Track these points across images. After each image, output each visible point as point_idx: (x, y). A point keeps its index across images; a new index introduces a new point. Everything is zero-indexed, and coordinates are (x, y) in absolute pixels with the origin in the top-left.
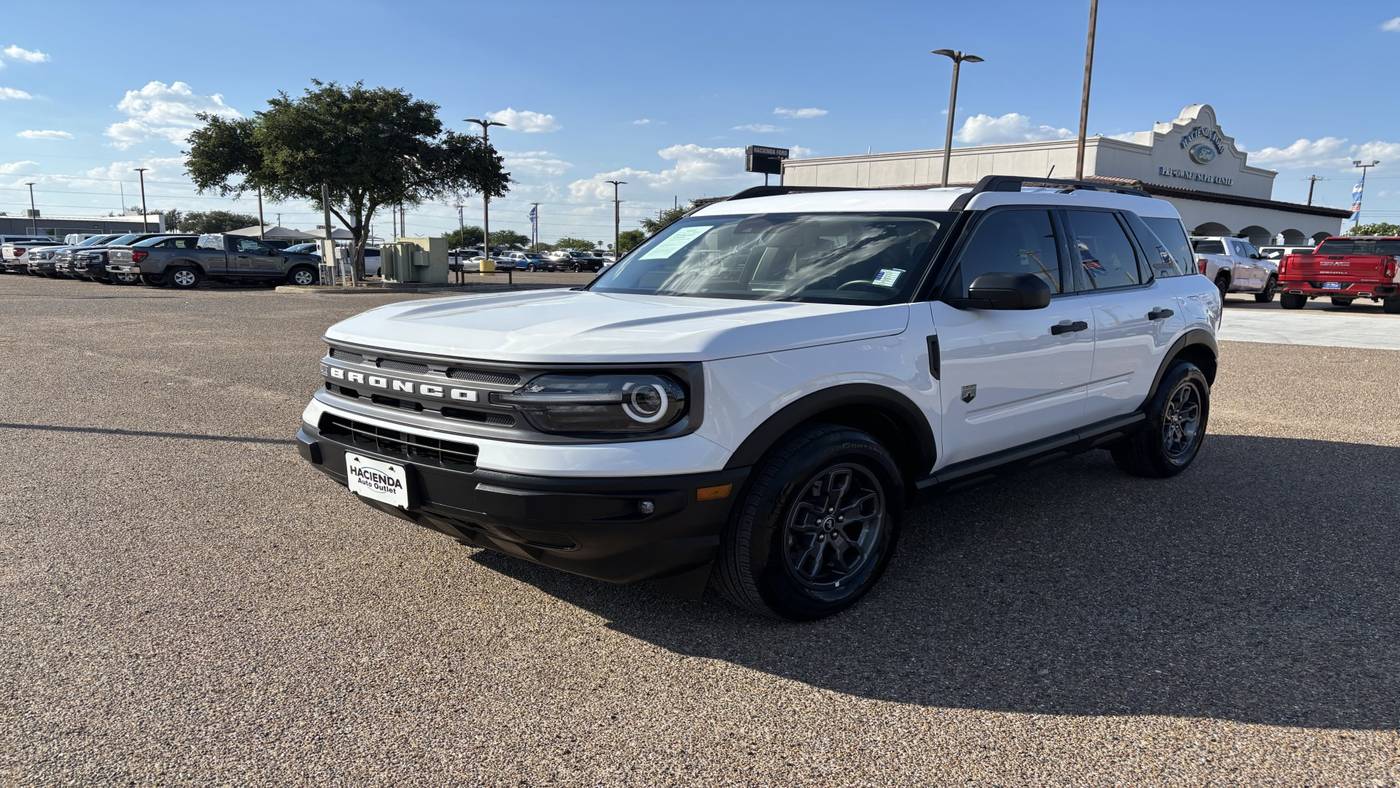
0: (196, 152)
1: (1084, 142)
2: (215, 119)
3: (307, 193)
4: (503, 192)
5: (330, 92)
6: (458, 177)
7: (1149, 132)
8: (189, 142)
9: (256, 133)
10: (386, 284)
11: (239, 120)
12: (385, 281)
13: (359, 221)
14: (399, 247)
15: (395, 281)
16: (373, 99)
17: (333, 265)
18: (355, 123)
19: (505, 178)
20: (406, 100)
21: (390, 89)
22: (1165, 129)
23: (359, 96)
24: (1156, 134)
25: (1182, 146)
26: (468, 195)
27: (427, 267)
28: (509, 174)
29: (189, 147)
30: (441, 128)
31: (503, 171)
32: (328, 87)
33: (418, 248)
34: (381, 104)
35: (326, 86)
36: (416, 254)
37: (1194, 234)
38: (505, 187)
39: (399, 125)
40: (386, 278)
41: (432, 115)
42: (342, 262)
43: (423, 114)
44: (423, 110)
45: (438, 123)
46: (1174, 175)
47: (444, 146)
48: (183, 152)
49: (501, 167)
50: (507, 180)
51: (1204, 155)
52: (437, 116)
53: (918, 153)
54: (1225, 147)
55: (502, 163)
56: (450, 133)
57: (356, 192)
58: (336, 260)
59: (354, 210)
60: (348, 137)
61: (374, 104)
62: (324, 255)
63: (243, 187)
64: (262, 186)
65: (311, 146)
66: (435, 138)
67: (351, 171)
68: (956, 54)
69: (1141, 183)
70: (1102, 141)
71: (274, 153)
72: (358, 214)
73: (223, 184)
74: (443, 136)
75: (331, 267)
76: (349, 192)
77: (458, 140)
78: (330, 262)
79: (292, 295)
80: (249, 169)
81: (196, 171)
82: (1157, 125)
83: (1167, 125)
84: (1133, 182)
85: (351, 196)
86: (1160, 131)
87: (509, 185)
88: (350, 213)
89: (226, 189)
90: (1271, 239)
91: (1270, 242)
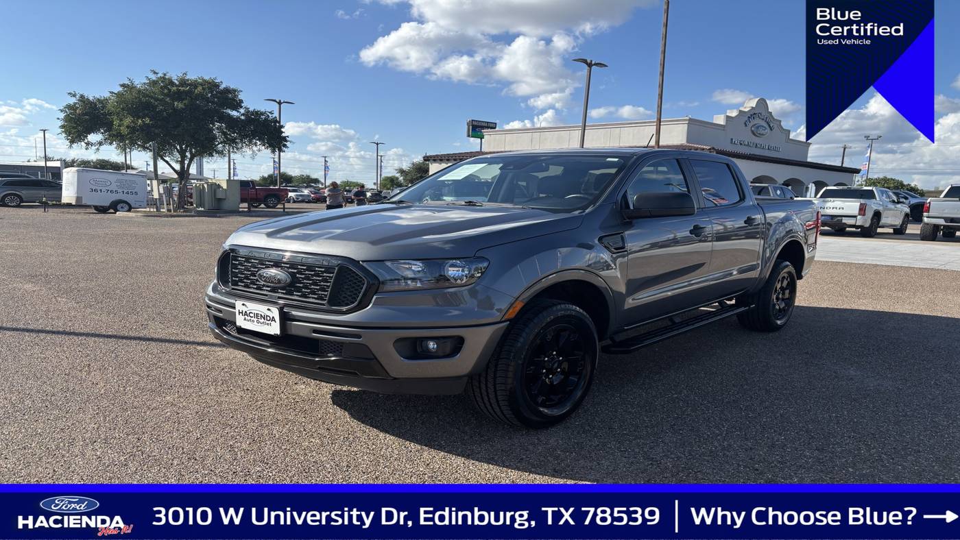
0: (67, 119)
1: (660, 122)
2: (82, 96)
3: (148, 148)
4: (284, 149)
5: (163, 79)
6: (252, 139)
7: (723, 115)
8: (62, 111)
9: (109, 106)
10: (197, 211)
11: (99, 97)
13: (182, 167)
14: (206, 186)
15: (203, 209)
16: (194, 84)
17: (158, 197)
18: (180, 99)
19: (285, 139)
20: (218, 86)
21: (207, 78)
22: (734, 114)
23: (183, 82)
24: (728, 117)
25: (746, 125)
26: (259, 150)
27: (225, 199)
28: (288, 137)
29: (62, 115)
30: (243, 105)
31: (283, 135)
32: (162, 76)
33: (219, 186)
34: (200, 88)
36: (218, 190)
37: (752, 183)
38: (285, 146)
39: (213, 103)
40: (196, 207)
41: (236, 96)
42: (164, 196)
43: (230, 95)
44: (231, 93)
45: (241, 101)
46: (741, 144)
47: (243, 117)
48: (58, 119)
49: (282, 132)
50: (286, 141)
51: (761, 131)
52: (241, 97)
53: (570, 127)
54: (775, 126)
55: (283, 130)
56: (247, 108)
57: (181, 147)
58: (160, 194)
59: (180, 159)
60: (175, 110)
61: (196, 87)
62: (152, 190)
63: (100, 144)
64: (114, 143)
65: (147, 115)
66: (238, 112)
67: (176, 133)
68: (589, 61)
69: (713, 148)
70: (690, 120)
71: (121, 120)
72: (182, 163)
73: (86, 141)
74: (242, 111)
75: (156, 199)
76: (177, 149)
77: (252, 113)
78: (156, 196)
79: (126, 217)
80: (105, 131)
81: (65, 132)
82: (728, 111)
83: (735, 110)
84: (708, 148)
85: (178, 150)
86: (730, 115)
87: (288, 144)
88: (177, 161)
89: (89, 144)
90: (805, 187)
91: (805, 189)
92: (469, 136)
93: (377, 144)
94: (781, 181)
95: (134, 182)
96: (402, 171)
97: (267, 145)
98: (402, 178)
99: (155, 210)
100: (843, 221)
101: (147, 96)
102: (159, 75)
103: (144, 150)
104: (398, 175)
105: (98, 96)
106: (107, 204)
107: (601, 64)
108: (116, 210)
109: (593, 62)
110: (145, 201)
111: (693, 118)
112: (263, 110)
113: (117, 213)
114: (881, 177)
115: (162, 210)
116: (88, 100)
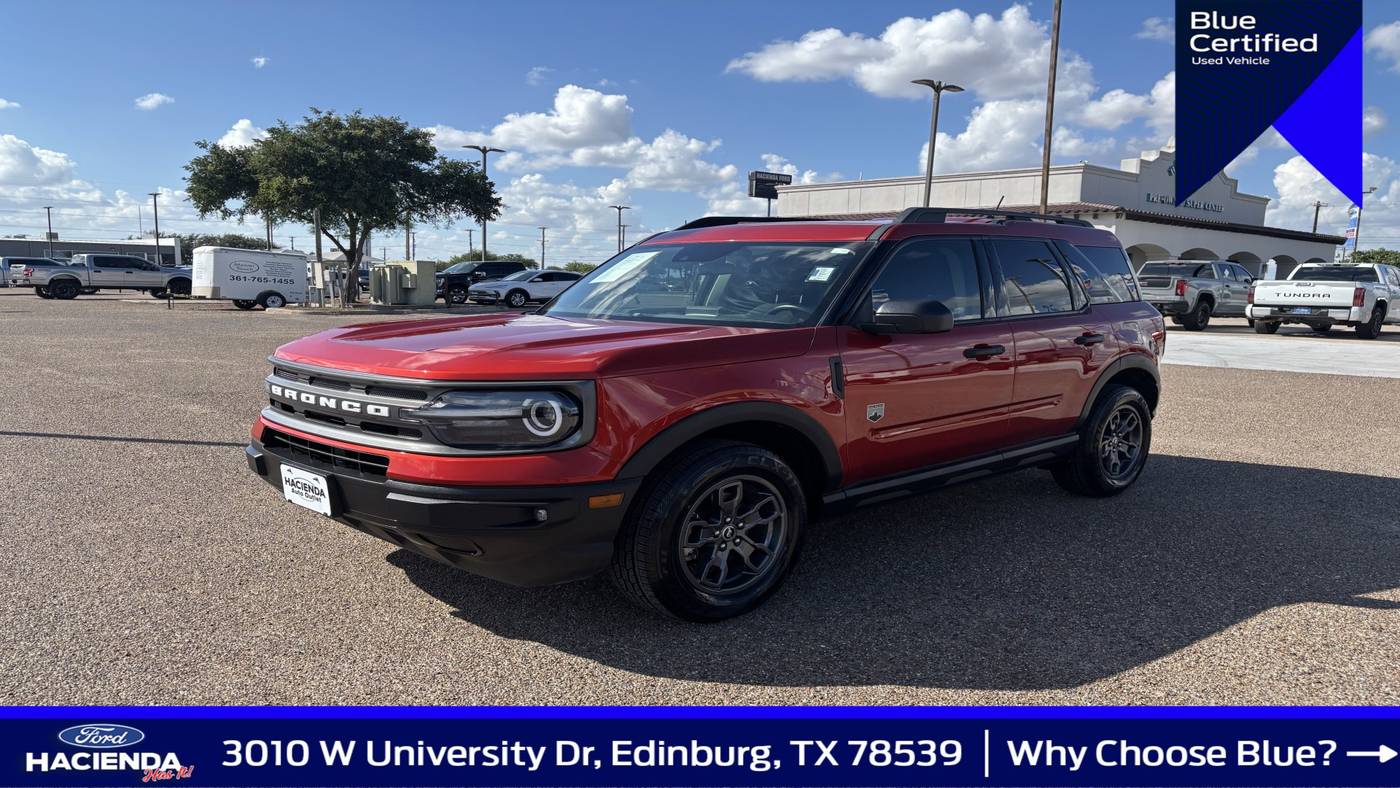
0: (196, 179)
2: (215, 147)
3: (304, 218)
4: (493, 216)
5: (328, 120)
6: (451, 202)
7: (1135, 160)
8: (187, 168)
9: (253, 160)
10: (374, 306)
11: (238, 148)
12: (374, 303)
13: (353, 244)
14: (387, 270)
15: (383, 303)
16: (369, 127)
17: (322, 287)
18: (351, 148)
19: (497, 202)
20: (402, 128)
21: (387, 117)
22: (1152, 157)
23: (356, 123)
24: (1142, 161)
26: (459, 219)
27: (415, 289)
28: (500, 199)
29: (189, 174)
30: (436, 155)
31: (494, 196)
32: (327, 115)
33: (406, 271)
34: (378, 132)
35: (323, 115)
36: (404, 276)
38: (496, 211)
39: (394, 151)
40: (375, 300)
41: (427, 142)
42: (330, 285)
43: (419, 141)
44: (419, 137)
45: (434, 149)
46: (1163, 202)
47: (437, 172)
48: (184, 179)
49: (492, 192)
50: (498, 205)
52: (432, 144)
53: (906, 180)
55: (494, 188)
56: (443, 159)
57: (351, 216)
58: (324, 282)
59: (348, 233)
60: (344, 164)
61: (371, 131)
62: (314, 278)
63: (242, 213)
64: (260, 211)
65: (304, 173)
66: (429, 164)
67: (345, 197)
68: (936, 84)
69: (1123, 209)
70: (1087, 168)
71: (269, 179)
72: (352, 238)
73: (223, 208)
74: (436, 162)
75: (319, 290)
76: (345, 218)
77: (450, 165)
78: (319, 285)
79: (280, 316)
80: (248, 195)
81: (195, 197)
82: (1143, 153)
83: (1154, 152)
84: (1115, 208)
85: (346, 220)
86: (1146, 159)
87: (500, 209)
88: (345, 236)
89: (227, 213)
90: (1261, 265)
91: (1261, 268)
94: (1224, 256)
95: (290, 266)
97: (470, 211)
99: (318, 305)
100: (1328, 315)
101: (306, 144)
103: (300, 220)
106: (253, 297)
107: (954, 87)
108: (266, 306)
109: (943, 85)
110: (304, 293)
111: (1090, 164)
112: (464, 161)
113: (267, 310)
114: (1376, 249)
115: (327, 305)
116: (223, 151)
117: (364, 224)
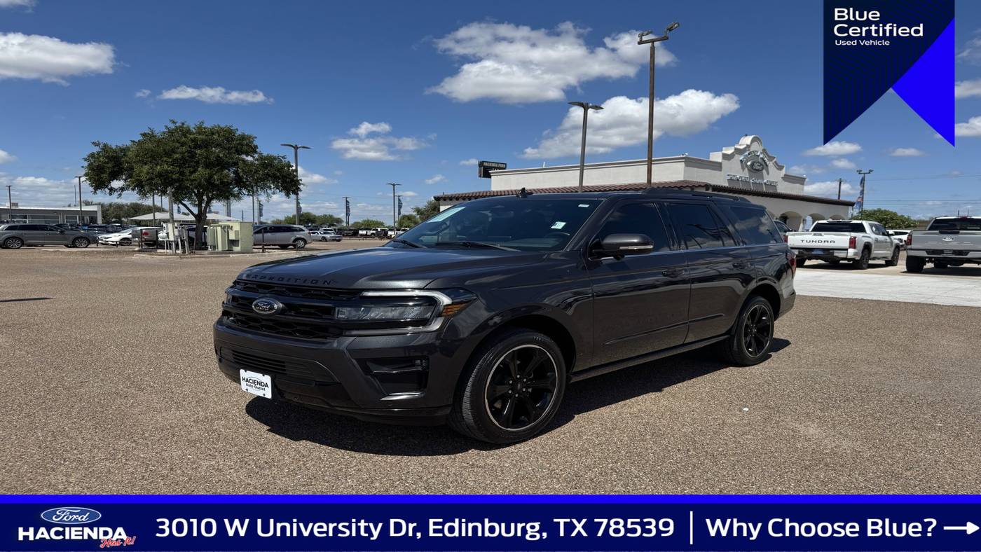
0: (90, 167)
1: (651, 162)
2: (105, 145)
3: (166, 193)
4: (298, 191)
5: (181, 127)
6: (266, 182)
7: (720, 153)
8: (86, 160)
9: (130, 154)
13: (200, 211)
14: (219, 228)
16: (211, 132)
17: (173, 239)
19: (299, 182)
20: (234, 133)
21: (222, 126)
22: (730, 151)
23: (200, 130)
24: (725, 154)
26: (274, 193)
27: (238, 241)
28: (301, 180)
29: (86, 164)
30: (257, 150)
31: (297, 178)
32: (180, 125)
33: (232, 228)
36: (231, 232)
41: (251, 142)
43: (245, 141)
44: (246, 139)
45: (256, 147)
46: (738, 180)
47: (257, 163)
48: (83, 167)
49: (296, 176)
50: (300, 184)
52: (255, 143)
54: (770, 162)
55: (296, 173)
56: (262, 154)
57: (198, 191)
58: (175, 237)
59: (197, 203)
61: (212, 134)
62: (168, 233)
63: (122, 189)
64: (136, 188)
66: (253, 157)
69: (710, 185)
71: (141, 167)
72: (199, 206)
73: (109, 187)
74: (256, 156)
76: (194, 192)
77: (266, 158)
80: (126, 178)
81: (90, 179)
82: (724, 148)
83: (731, 148)
85: (195, 194)
86: (727, 152)
88: (195, 205)
89: (112, 190)
90: (802, 220)
91: (801, 222)
92: (480, 176)
93: (394, 185)
96: (418, 211)
97: (281, 188)
98: (418, 216)
99: (171, 251)
100: (836, 254)
101: (166, 144)
102: (178, 125)
104: (415, 213)
105: (120, 145)
109: (589, 105)
111: (690, 156)
112: (276, 155)
114: (876, 209)
115: (177, 252)
116: (111, 148)
117: (208, 197)
